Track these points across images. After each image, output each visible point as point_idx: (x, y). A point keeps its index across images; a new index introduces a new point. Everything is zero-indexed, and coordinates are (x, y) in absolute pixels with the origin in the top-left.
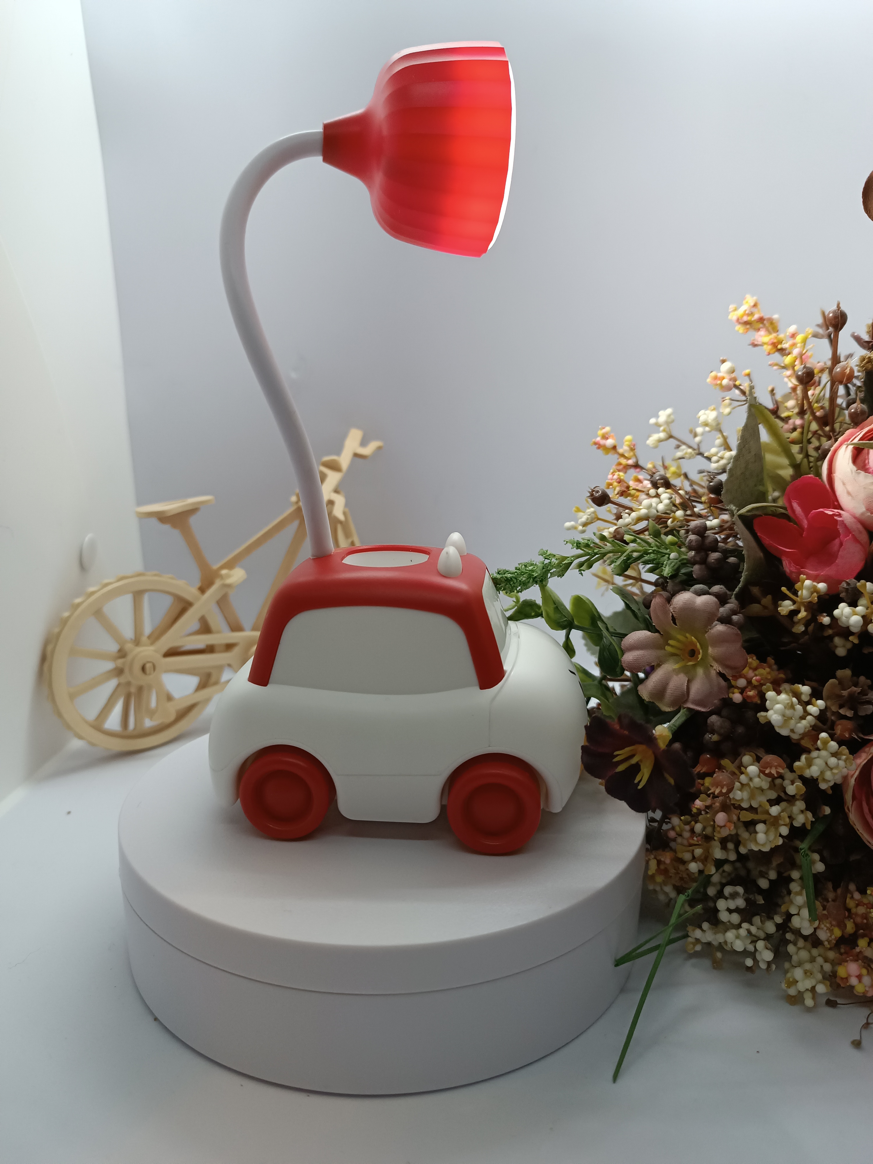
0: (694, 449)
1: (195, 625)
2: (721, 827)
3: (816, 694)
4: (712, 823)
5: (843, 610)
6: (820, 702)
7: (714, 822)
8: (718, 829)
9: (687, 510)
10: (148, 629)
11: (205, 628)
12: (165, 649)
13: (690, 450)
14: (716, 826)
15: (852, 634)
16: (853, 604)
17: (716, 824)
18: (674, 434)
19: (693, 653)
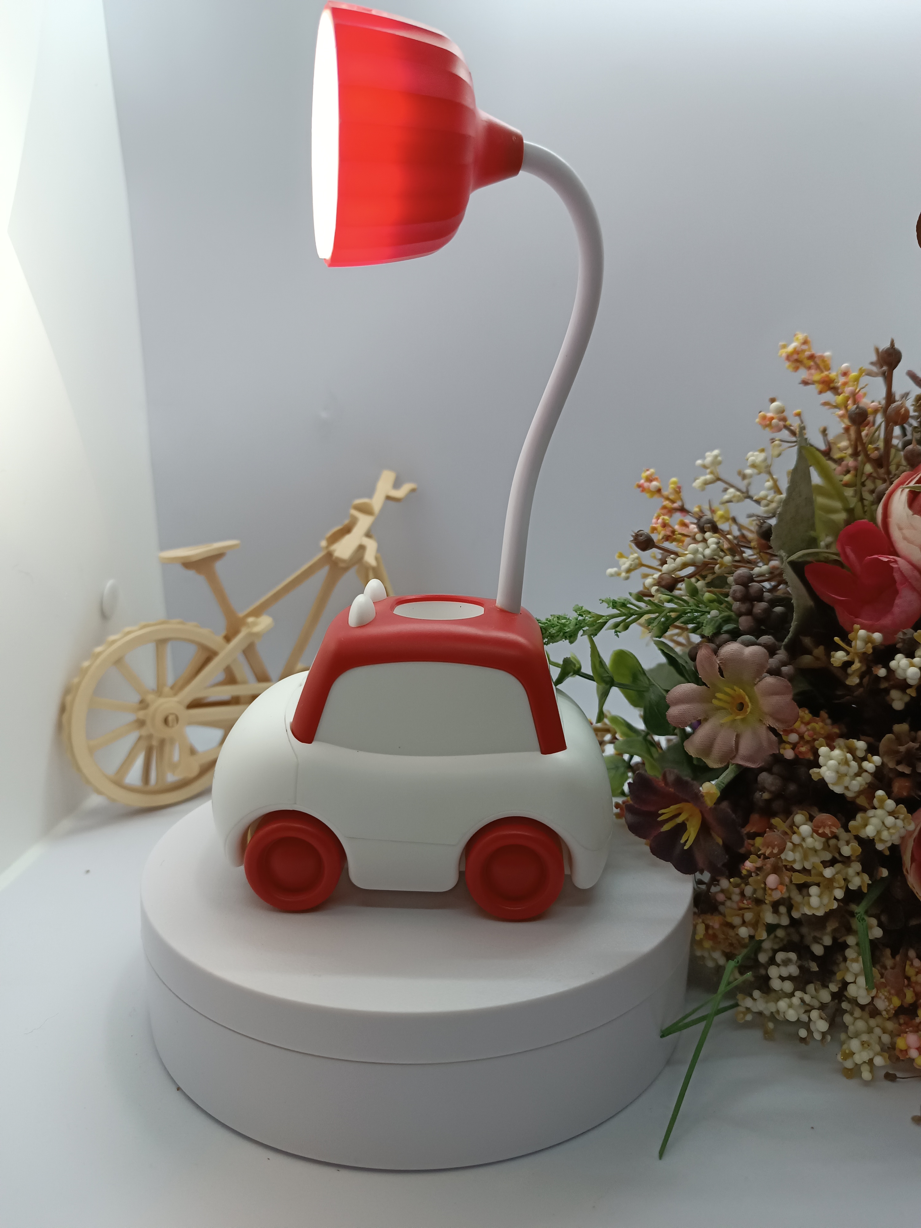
0: (742, 492)
1: (220, 676)
2: (772, 890)
3: (872, 750)
4: (763, 886)
5: (900, 662)
6: (877, 759)
7: (765, 884)
8: (770, 891)
9: (735, 556)
10: (170, 680)
11: (231, 679)
12: (188, 701)
13: (738, 493)
14: (767, 889)
15: (910, 686)
16: (910, 655)
17: (767, 886)
18: (723, 476)
19: (741, 707)
